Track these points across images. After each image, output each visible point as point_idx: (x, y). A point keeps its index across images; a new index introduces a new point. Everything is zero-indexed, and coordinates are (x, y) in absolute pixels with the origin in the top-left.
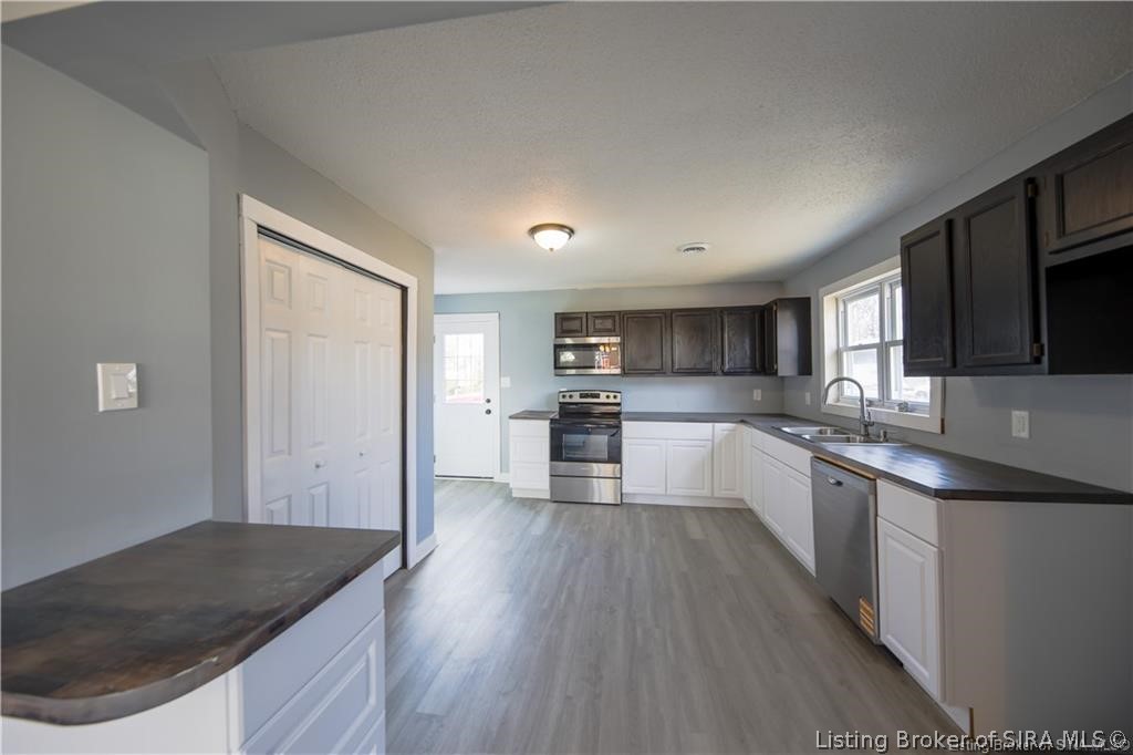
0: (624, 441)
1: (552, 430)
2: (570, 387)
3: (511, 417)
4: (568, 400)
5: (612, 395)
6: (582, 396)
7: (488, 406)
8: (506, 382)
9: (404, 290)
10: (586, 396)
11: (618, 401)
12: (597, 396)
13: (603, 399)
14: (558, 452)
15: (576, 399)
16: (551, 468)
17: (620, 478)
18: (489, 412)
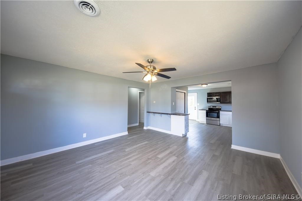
0: (220, 115)
1: (206, 112)
2: (211, 105)
3: (199, 110)
4: (210, 107)
5: (219, 107)
6: (213, 107)
7: (195, 108)
8: (198, 104)
9: (185, 93)
10: (214, 107)
11: (220, 108)
12: (216, 107)
13: (217, 107)
14: (207, 116)
15: (212, 107)
16: (206, 118)
17: (220, 121)
18: (195, 109)
